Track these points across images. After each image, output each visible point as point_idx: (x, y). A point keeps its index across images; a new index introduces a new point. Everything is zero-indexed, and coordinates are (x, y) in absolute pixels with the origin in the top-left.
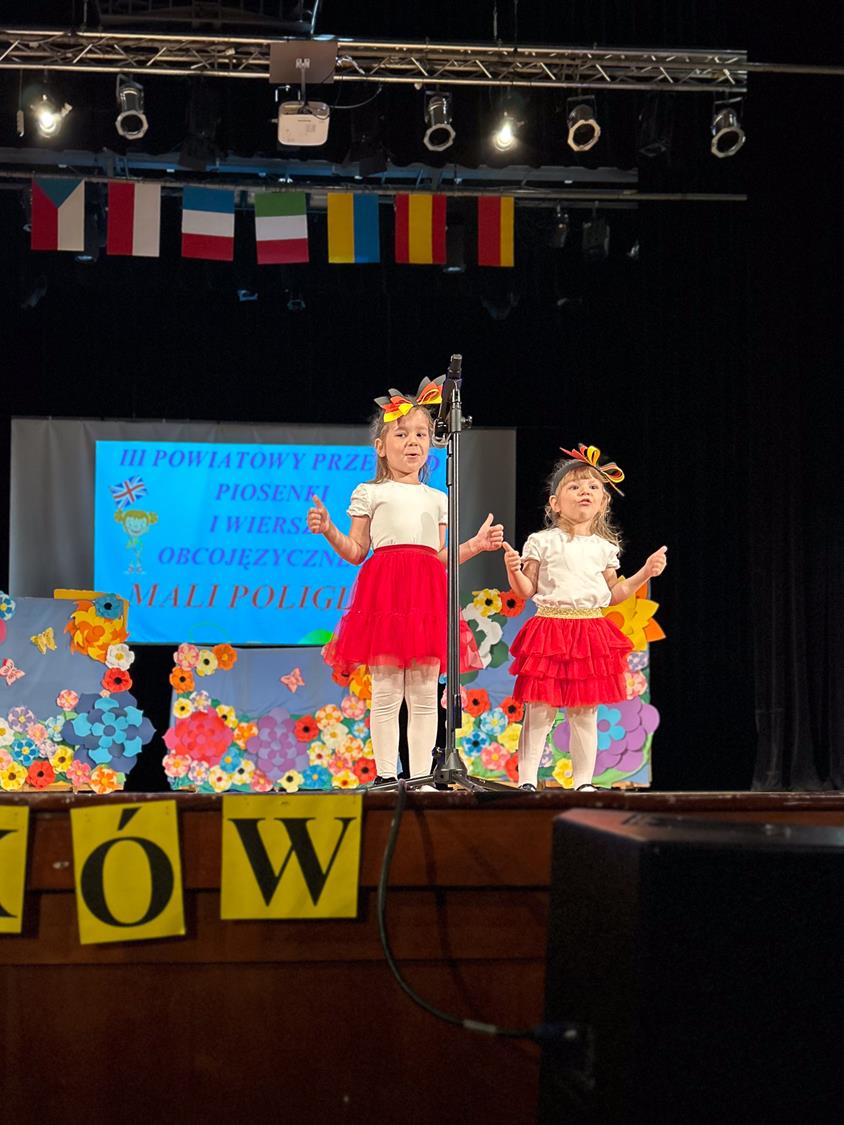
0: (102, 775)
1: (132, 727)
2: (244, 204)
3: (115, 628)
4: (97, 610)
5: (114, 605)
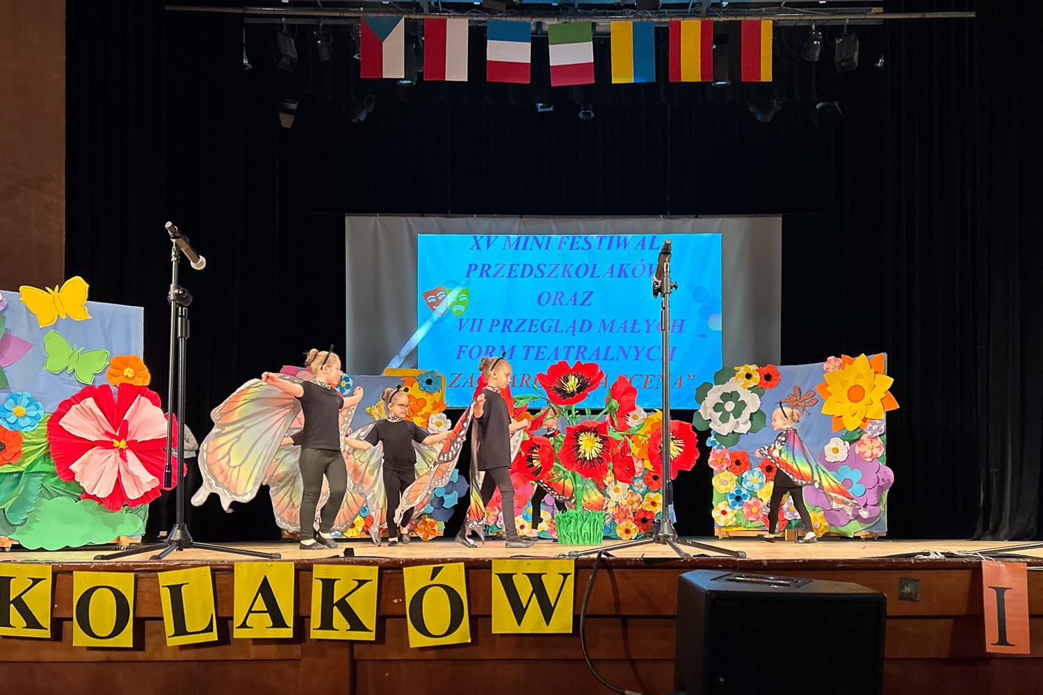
0: (425, 524)
1: (450, 483)
2: (539, 33)
3: (435, 400)
4: (421, 385)
5: (434, 380)
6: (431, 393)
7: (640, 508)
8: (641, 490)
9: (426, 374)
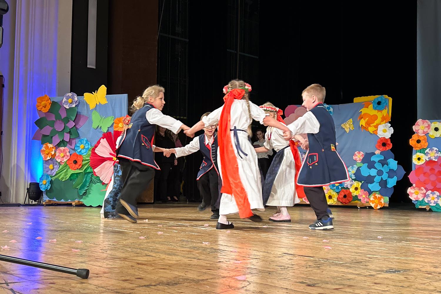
0: (375, 198)
1: (391, 170)
3: (383, 115)
4: (374, 106)
5: (383, 102)
6: (380, 110)
9: (377, 98)
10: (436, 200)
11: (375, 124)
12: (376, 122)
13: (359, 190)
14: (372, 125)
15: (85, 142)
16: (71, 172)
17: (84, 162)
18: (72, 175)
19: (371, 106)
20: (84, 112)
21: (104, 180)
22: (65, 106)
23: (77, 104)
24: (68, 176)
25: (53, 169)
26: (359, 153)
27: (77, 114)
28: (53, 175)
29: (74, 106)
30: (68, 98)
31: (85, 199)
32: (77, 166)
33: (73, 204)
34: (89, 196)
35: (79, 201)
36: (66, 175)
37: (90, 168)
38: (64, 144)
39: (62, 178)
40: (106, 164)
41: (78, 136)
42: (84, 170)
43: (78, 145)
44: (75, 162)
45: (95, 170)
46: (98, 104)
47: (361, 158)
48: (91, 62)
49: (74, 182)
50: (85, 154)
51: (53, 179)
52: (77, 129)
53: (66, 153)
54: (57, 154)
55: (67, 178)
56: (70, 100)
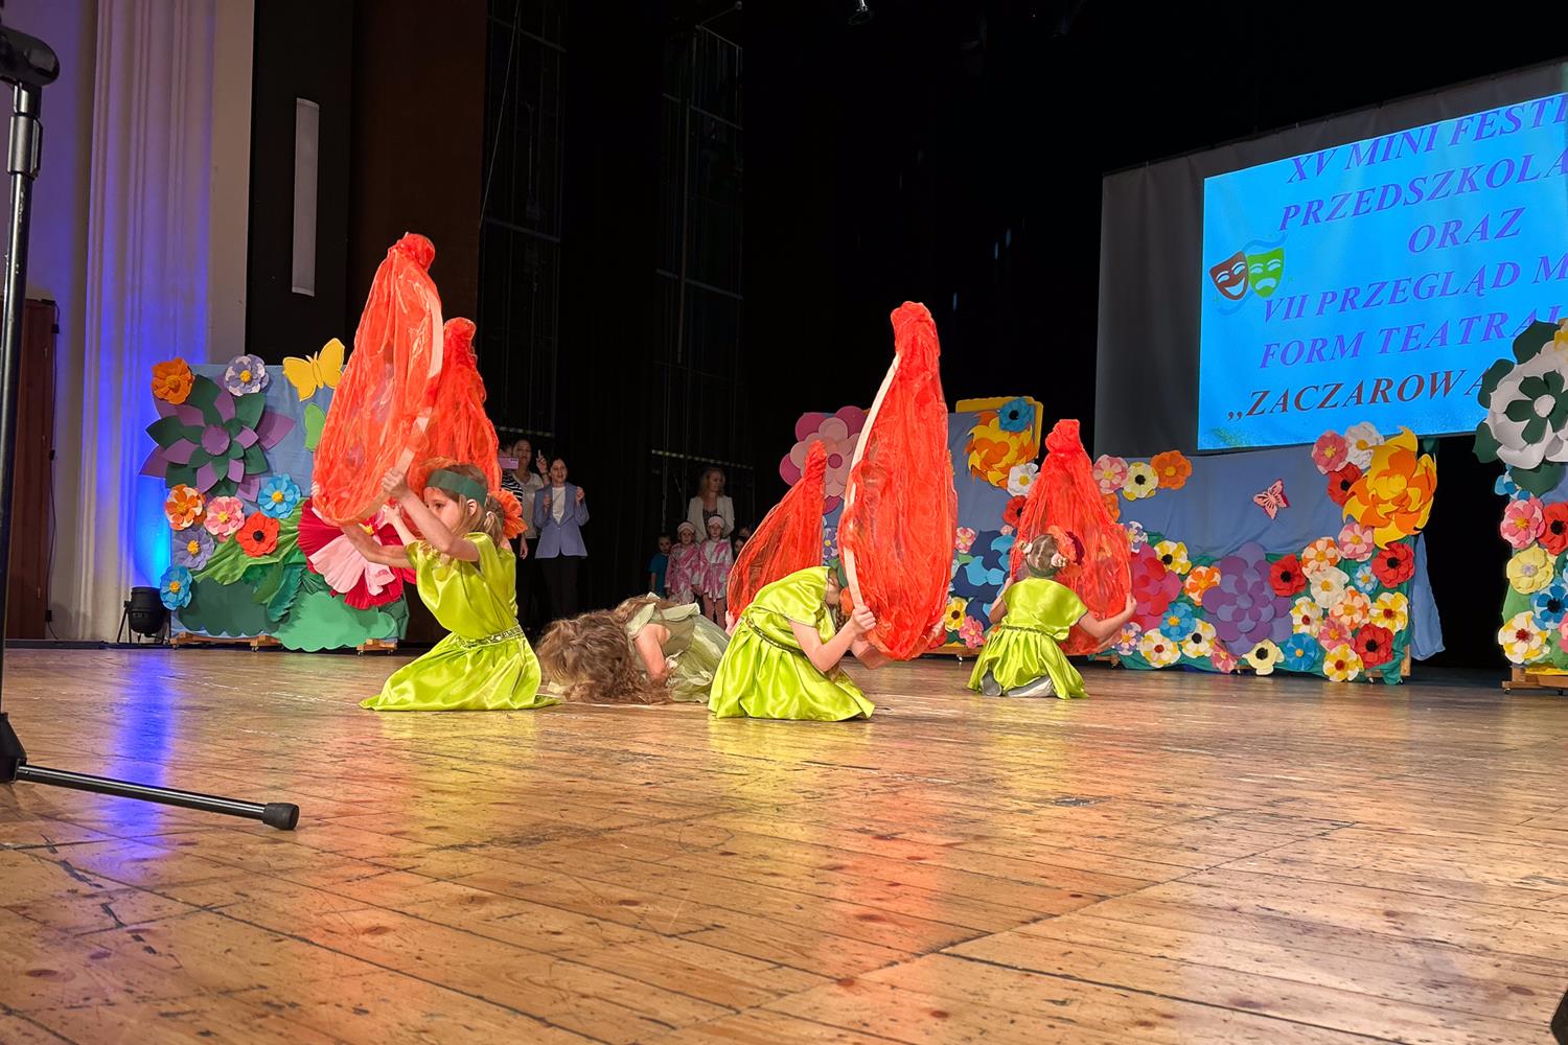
3: (1022, 444)
4: (1001, 422)
5: (1023, 412)
6: (1016, 432)
7: (1367, 621)
8: (1369, 588)
9: (1010, 404)
10: (1133, 643)
11: (1002, 465)
12: (1006, 460)
13: (962, 618)
14: (995, 466)
15: (285, 485)
16: (247, 561)
17: (282, 538)
18: (251, 568)
19: (995, 422)
20: (283, 409)
21: (337, 584)
22: (231, 389)
23: (264, 384)
24: (239, 574)
25: (198, 554)
26: (965, 532)
27: (264, 412)
28: (200, 568)
29: (256, 389)
30: (240, 368)
31: (286, 632)
32: (264, 546)
33: (254, 643)
34: (297, 623)
35: (269, 638)
36: (233, 569)
37: (298, 552)
38: (228, 488)
39: (224, 578)
40: (340, 543)
41: (268, 470)
42: (281, 556)
43: (266, 491)
44: (259, 537)
45: (313, 558)
46: (321, 386)
47: (969, 544)
48: (303, 280)
49: (256, 589)
50: (286, 515)
51: (199, 578)
52: (263, 450)
53: (234, 511)
54: (210, 515)
55: (237, 578)
56: (245, 375)
